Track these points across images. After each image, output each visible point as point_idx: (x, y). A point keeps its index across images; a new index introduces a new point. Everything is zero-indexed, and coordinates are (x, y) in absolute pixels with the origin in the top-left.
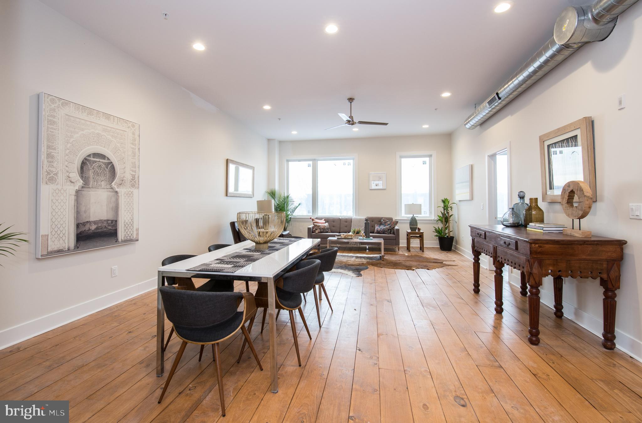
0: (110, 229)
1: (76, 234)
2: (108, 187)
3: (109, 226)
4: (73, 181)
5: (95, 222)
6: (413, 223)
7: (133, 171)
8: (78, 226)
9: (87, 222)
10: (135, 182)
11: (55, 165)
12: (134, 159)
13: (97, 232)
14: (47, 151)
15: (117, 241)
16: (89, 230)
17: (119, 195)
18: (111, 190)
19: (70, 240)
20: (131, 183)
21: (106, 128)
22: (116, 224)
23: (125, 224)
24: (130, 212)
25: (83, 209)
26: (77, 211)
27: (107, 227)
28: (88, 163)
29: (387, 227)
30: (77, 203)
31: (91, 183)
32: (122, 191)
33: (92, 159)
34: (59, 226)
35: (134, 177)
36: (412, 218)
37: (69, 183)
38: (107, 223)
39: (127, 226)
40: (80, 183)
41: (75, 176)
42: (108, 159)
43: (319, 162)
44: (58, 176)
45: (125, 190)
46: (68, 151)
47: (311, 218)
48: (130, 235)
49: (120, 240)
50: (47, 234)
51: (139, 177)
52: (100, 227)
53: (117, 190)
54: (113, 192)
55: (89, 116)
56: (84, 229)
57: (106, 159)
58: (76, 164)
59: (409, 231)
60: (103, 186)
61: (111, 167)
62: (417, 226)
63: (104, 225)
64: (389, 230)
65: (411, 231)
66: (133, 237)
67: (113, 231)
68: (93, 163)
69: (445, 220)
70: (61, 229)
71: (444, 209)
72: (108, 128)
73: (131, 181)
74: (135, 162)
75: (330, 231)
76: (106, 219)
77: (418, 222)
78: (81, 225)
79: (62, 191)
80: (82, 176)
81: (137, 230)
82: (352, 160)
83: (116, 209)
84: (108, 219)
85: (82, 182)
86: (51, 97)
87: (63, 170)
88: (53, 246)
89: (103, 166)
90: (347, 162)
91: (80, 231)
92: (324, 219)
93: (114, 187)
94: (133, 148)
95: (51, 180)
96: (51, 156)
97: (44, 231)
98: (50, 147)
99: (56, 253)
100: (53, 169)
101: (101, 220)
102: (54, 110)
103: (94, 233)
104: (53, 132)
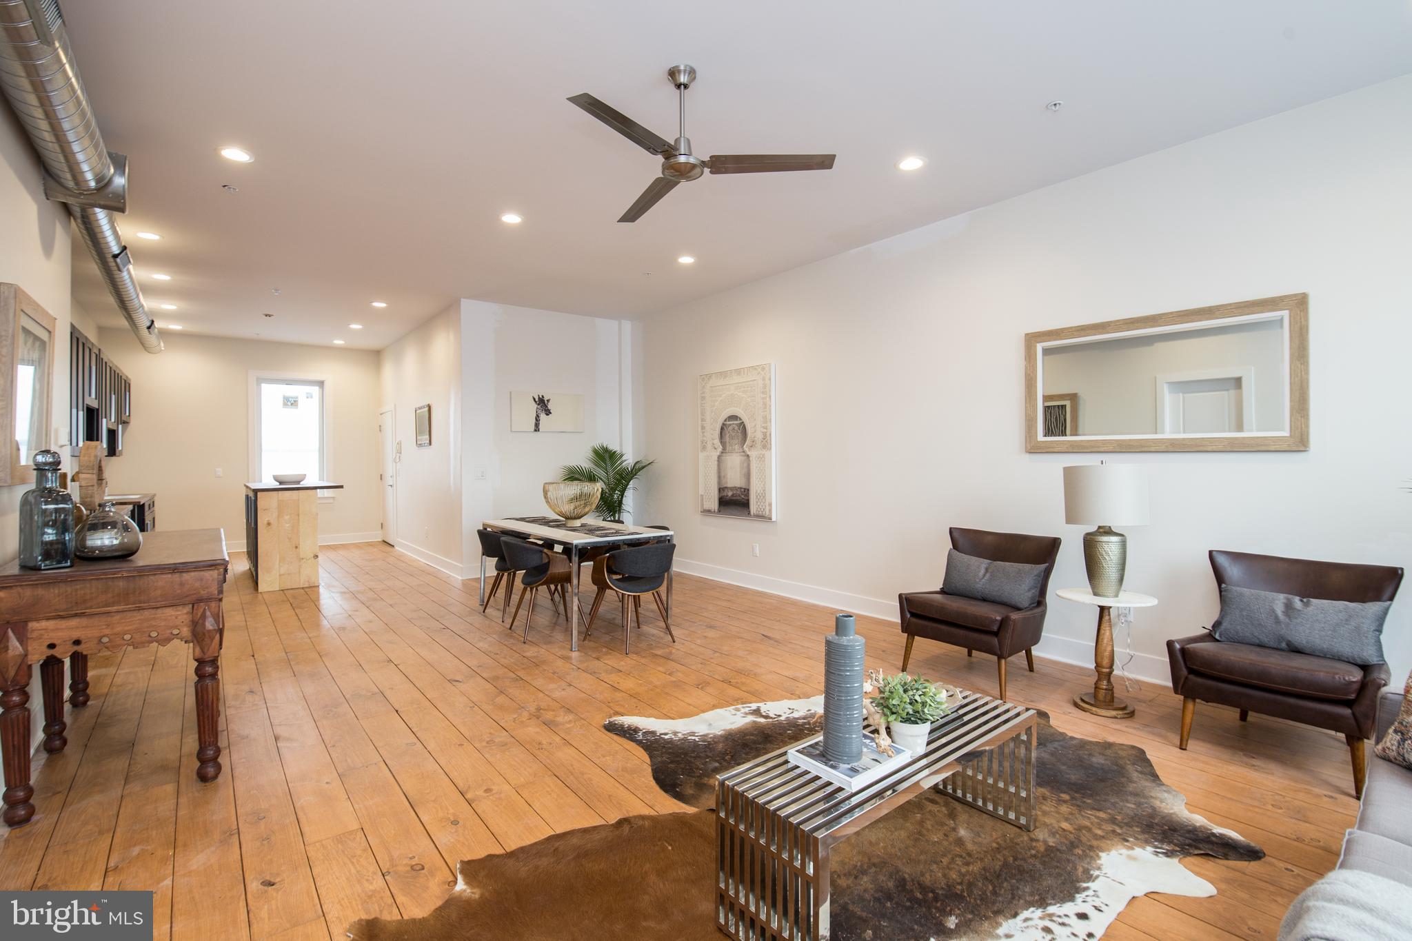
0: (743, 498)
1: (719, 498)
2: (741, 450)
3: (742, 494)
4: (716, 447)
5: (732, 489)
7: (763, 428)
8: (721, 490)
9: (725, 487)
10: (766, 441)
11: (705, 434)
13: (732, 499)
14: (701, 424)
15: (749, 513)
16: (727, 495)
17: (751, 459)
18: (743, 454)
19: (714, 505)
20: (762, 443)
21: (737, 386)
22: (748, 493)
23: (757, 494)
24: (762, 480)
25: (722, 474)
26: (719, 476)
27: (740, 495)
28: (724, 427)
30: (719, 468)
31: (727, 448)
32: (753, 454)
33: (728, 423)
34: (709, 488)
35: (766, 435)
37: (714, 450)
38: (740, 490)
39: (758, 497)
41: (717, 442)
42: (740, 419)
44: (707, 445)
45: (756, 453)
46: (712, 420)
48: (762, 509)
49: (752, 513)
50: (703, 494)
51: (770, 435)
52: (735, 494)
53: (748, 453)
54: (745, 456)
55: (725, 379)
56: (724, 494)
57: (738, 419)
58: (717, 431)
60: (736, 451)
61: (743, 427)
63: (739, 492)
66: (766, 513)
67: (745, 501)
68: (728, 427)
70: (710, 491)
72: (739, 386)
73: (762, 441)
74: (766, 416)
76: (739, 486)
79: (710, 458)
80: (721, 442)
81: (770, 505)
83: (748, 476)
84: (742, 486)
85: (721, 447)
87: (710, 438)
88: (707, 506)
89: (736, 428)
91: (721, 495)
93: (746, 450)
94: (763, 398)
95: (704, 448)
96: (703, 428)
97: (701, 492)
98: (703, 420)
99: (707, 512)
100: (705, 438)
101: (734, 487)
102: (704, 386)
103: (730, 500)
104: (704, 407)
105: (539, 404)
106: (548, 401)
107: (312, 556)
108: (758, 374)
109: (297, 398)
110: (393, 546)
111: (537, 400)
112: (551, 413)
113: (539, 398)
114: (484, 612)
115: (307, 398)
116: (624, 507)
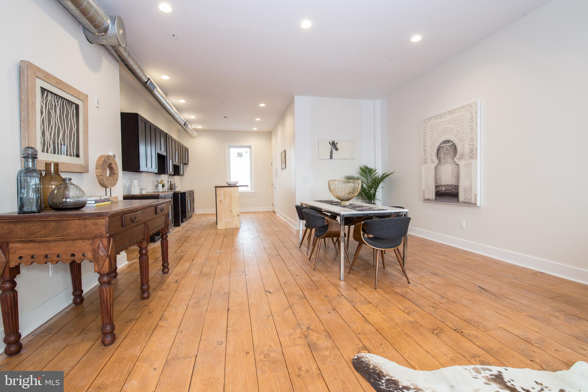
0: (454, 192)
1: (436, 192)
2: (452, 161)
3: (453, 189)
4: (434, 161)
5: (445, 186)
7: (471, 145)
8: (436, 187)
9: (440, 185)
10: (473, 154)
11: (426, 154)
12: (471, 134)
13: (446, 192)
15: (458, 201)
16: (442, 190)
17: (460, 166)
18: (454, 163)
19: (432, 196)
20: (470, 155)
22: (458, 188)
23: (465, 189)
24: (469, 179)
25: (438, 177)
26: (436, 179)
28: (440, 148)
30: (436, 174)
31: (442, 161)
32: (462, 163)
33: (443, 145)
34: (429, 186)
35: (473, 150)
37: (432, 163)
38: (452, 187)
39: (466, 191)
41: (435, 158)
42: (452, 142)
44: (428, 160)
45: (465, 162)
46: (431, 145)
48: (469, 199)
49: (460, 200)
50: (424, 190)
51: (476, 149)
52: (447, 189)
53: (458, 163)
54: (455, 165)
55: (440, 119)
56: (439, 190)
57: (451, 142)
58: (435, 151)
60: (449, 162)
61: (454, 147)
63: (450, 188)
66: (472, 201)
67: (455, 194)
68: (443, 148)
70: (430, 188)
73: (469, 154)
74: (472, 137)
76: (451, 184)
79: (429, 168)
80: (438, 157)
81: (476, 195)
83: (458, 177)
84: (452, 184)
85: (438, 161)
87: (430, 156)
88: (427, 197)
89: (449, 148)
91: (437, 190)
93: (456, 161)
94: (470, 126)
95: (425, 162)
96: (425, 150)
97: (423, 188)
98: (424, 146)
99: (427, 200)
100: (426, 157)
101: (448, 185)
102: (426, 126)
103: (444, 193)
104: (425, 138)
105: (332, 145)
106: (337, 143)
107: (237, 215)
108: (467, 110)
109: (242, 153)
110: (276, 213)
111: (331, 143)
112: (338, 150)
113: (332, 142)
114: (300, 248)
115: (246, 153)
116: (377, 197)
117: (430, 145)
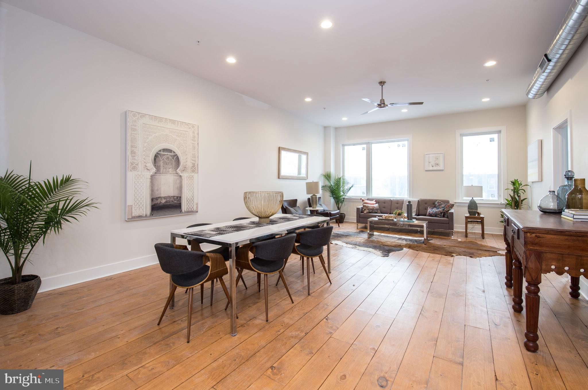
0: (176, 203)
1: (151, 206)
2: (174, 172)
3: (175, 200)
4: (149, 169)
5: (165, 198)
6: (473, 207)
7: (193, 160)
8: (152, 200)
9: (159, 197)
10: (195, 168)
11: (136, 158)
12: (194, 151)
13: (166, 205)
14: (131, 149)
15: (181, 211)
16: (160, 203)
17: (183, 178)
18: (176, 175)
19: (147, 210)
20: (192, 169)
21: (172, 130)
22: (181, 200)
23: (187, 199)
24: (191, 190)
25: (156, 188)
26: (152, 190)
27: (173, 201)
28: (159, 156)
29: (440, 210)
30: (152, 184)
31: (162, 170)
32: (184, 175)
33: (162, 153)
34: (139, 199)
35: (195, 165)
36: (471, 201)
37: (146, 170)
38: (174, 198)
39: (189, 200)
40: (154, 170)
41: (150, 165)
42: (174, 152)
43: (373, 145)
44: (138, 166)
45: (187, 175)
47: (361, 199)
48: (191, 208)
49: (183, 211)
50: (132, 205)
51: (198, 165)
52: (168, 201)
53: (181, 174)
54: (178, 176)
55: (160, 123)
56: (157, 202)
57: (173, 152)
58: (151, 157)
59: (468, 215)
60: (170, 172)
61: (176, 158)
62: (477, 209)
63: (172, 199)
64: (441, 213)
65: (470, 215)
66: (194, 209)
67: (178, 205)
68: (163, 156)
69: (515, 205)
70: (141, 202)
71: (514, 192)
72: (174, 130)
73: (192, 168)
74: (195, 154)
75: (379, 212)
76: (172, 195)
77: (478, 205)
78: (154, 199)
79: (141, 176)
80: (155, 165)
81: (197, 204)
82: (407, 142)
83: (180, 188)
84: (175, 195)
85: (155, 169)
86: (133, 113)
87: (142, 162)
88: (135, 213)
89: (170, 157)
90: (401, 143)
91: (154, 203)
92: (375, 200)
93: (179, 173)
94: (193, 144)
95: (133, 168)
96: (133, 152)
97: (130, 203)
98: (133, 146)
99: (137, 217)
100: (135, 161)
101: (169, 196)
102: (135, 121)
103: (164, 205)
104: (135, 136)
108: (190, 128)
117: (144, 148)
